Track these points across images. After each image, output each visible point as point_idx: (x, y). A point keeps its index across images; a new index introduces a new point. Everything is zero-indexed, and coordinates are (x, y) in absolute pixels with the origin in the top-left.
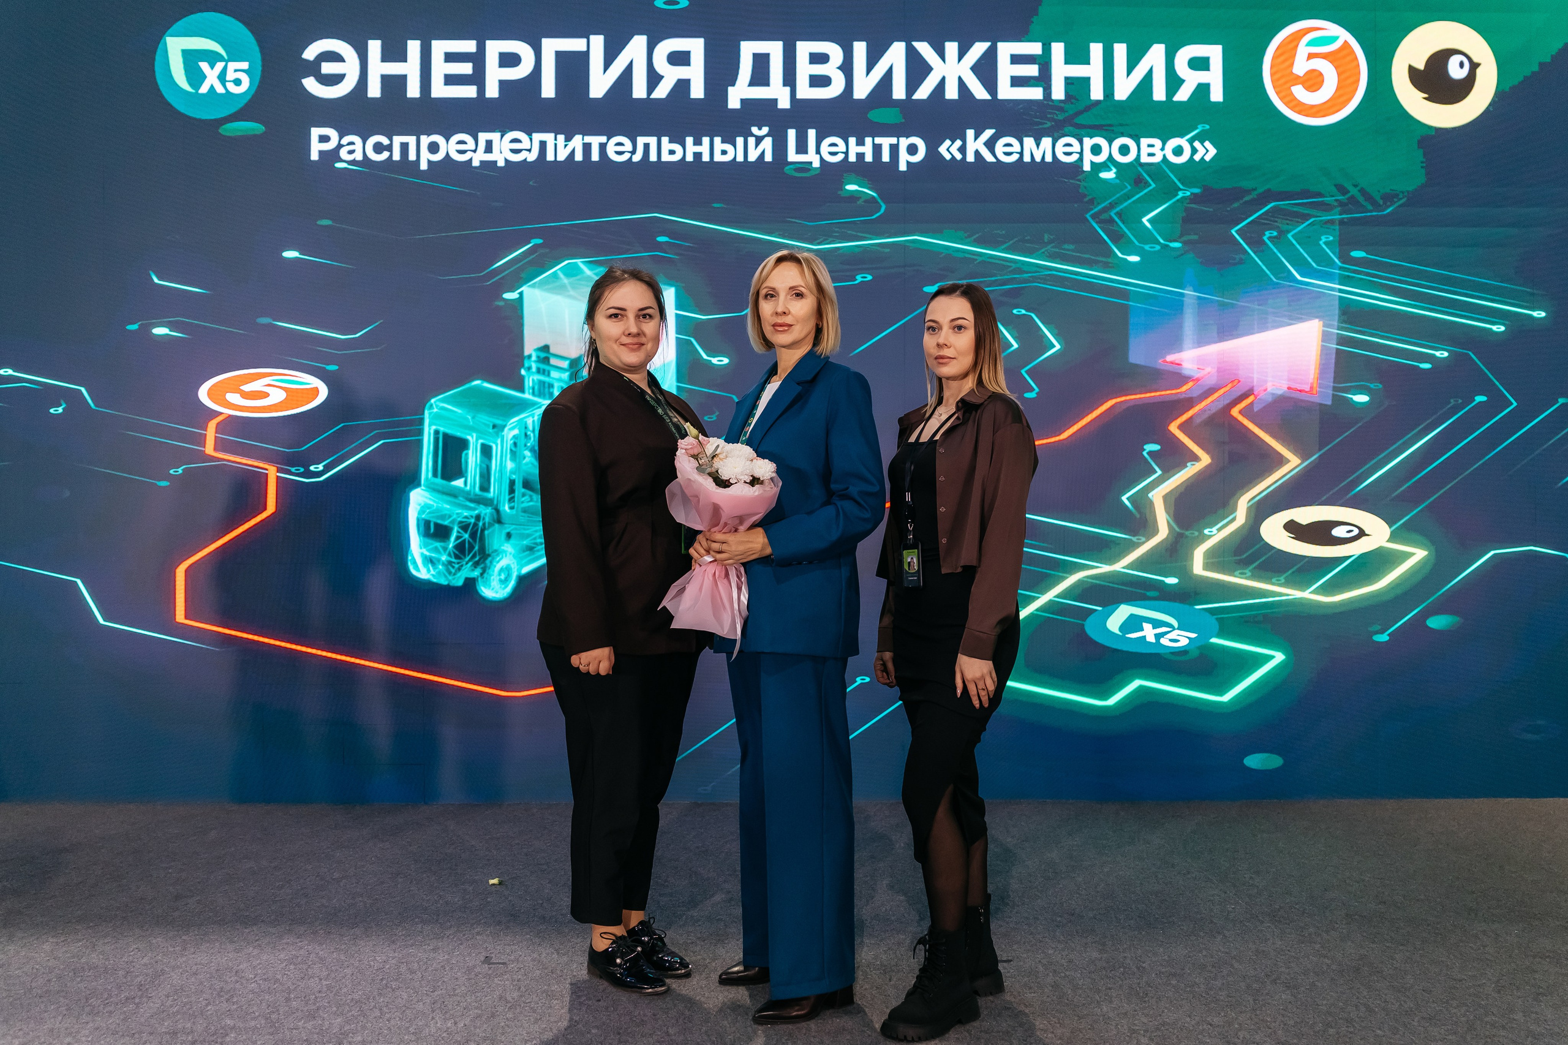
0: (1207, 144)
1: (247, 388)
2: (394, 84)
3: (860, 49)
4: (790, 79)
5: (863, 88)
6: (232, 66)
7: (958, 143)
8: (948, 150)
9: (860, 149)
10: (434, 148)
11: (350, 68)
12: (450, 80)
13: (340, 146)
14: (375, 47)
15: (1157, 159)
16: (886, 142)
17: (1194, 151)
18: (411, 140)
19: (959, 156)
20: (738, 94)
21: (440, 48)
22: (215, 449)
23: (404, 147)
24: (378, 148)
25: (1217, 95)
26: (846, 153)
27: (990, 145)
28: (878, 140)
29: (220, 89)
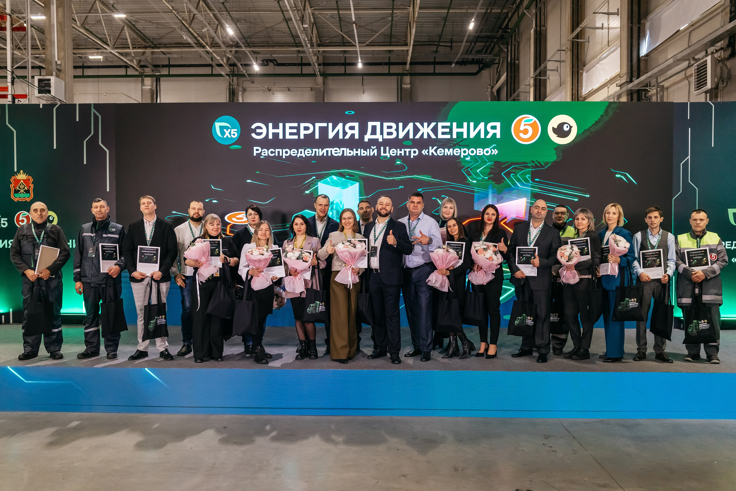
0: (495, 150)
1: (237, 217)
2: (276, 135)
3: (401, 125)
4: (382, 133)
5: (401, 135)
6: (233, 130)
7: (427, 150)
8: (424, 152)
9: (401, 152)
10: (286, 152)
11: (264, 131)
12: (291, 134)
13: (262, 152)
14: (270, 125)
15: (482, 154)
16: (407, 150)
17: (492, 152)
18: (281, 150)
19: (427, 154)
20: (367, 137)
21: (288, 125)
22: (229, 233)
23: (279, 152)
24: (272, 152)
25: (498, 136)
26: (397, 153)
27: (436, 151)
28: (405, 150)
29: (229, 136)
